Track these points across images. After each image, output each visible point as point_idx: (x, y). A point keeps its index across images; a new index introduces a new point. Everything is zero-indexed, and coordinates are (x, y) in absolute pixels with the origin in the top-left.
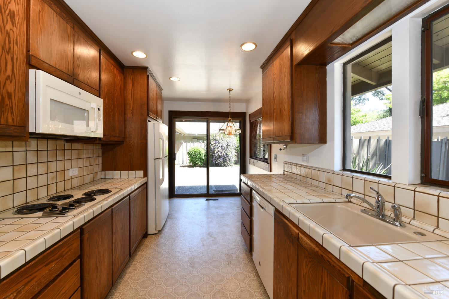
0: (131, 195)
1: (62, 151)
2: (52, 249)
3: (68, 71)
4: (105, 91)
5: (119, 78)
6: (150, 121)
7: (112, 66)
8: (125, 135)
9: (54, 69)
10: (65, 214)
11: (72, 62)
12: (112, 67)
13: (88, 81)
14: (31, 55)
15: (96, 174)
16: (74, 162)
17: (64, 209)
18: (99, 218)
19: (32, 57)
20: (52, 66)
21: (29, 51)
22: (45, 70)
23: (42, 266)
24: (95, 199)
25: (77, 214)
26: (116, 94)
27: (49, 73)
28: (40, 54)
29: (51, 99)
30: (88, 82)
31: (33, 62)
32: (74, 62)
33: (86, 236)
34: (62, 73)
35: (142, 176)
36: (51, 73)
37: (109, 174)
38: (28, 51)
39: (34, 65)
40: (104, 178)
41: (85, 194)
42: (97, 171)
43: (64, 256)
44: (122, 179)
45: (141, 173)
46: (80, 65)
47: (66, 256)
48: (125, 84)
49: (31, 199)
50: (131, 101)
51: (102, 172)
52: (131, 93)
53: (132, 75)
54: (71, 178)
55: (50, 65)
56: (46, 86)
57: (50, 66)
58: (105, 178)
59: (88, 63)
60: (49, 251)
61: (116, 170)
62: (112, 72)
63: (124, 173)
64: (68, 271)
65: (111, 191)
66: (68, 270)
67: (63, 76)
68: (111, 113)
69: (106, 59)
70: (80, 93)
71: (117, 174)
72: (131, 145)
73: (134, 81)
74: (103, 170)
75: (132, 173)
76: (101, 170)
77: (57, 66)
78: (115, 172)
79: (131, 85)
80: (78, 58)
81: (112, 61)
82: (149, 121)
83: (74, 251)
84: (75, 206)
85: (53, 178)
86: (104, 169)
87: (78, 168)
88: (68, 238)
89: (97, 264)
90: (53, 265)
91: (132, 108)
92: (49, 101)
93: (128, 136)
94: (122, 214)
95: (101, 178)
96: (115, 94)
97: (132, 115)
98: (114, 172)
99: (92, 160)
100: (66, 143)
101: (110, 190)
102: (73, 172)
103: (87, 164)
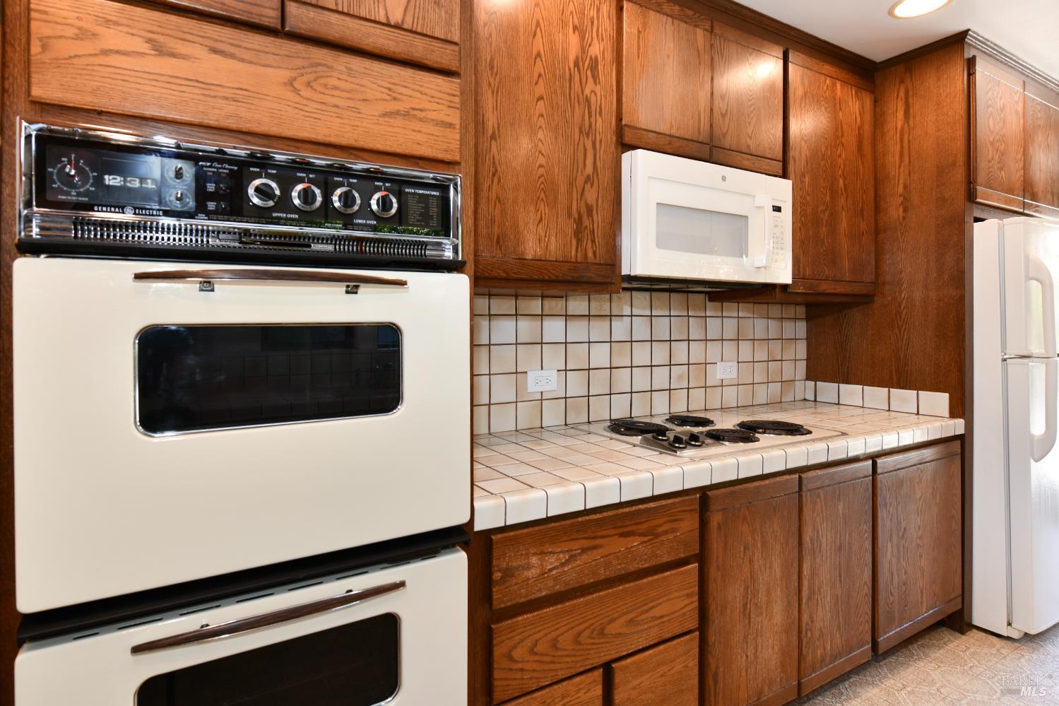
0: (879, 461)
1: (699, 320)
2: (634, 508)
3: (699, 133)
4: (803, 156)
5: (855, 106)
6: (982, 220)
7: (826, 80)
8: (877, 275)
9: (668, 138)
10: (676, 452)
11: (708, 110)
12: (828, 82)
13: (750, 142)
14: (626, 125)
15: (787, 383)
16: (729, 348)
17: (678, 439)
18: (757, 487)
19: (626, 129)
20: (663, 134)
21: (621, 119)
22: (649, 147)
23: (613, 533)
24: (758, 440)
25: (699, 457)
26: (843, 156)
27: (658, 152)
28: (640, 118)
29: (657, 204)
30: (748, 146)
31: (628, 139)
32: (712, 110)
33: (715, 519)
34: (686, 142)
35: (945, 411)
36: (662, 150)
37: (828, 390)
38: (619, 118)
39: (629, 142)
40: (813, 400)
41: (742, 425)
42: (792, 378)
43: (657, 536)
44: (867, 411)
45: (939, 401)
46: (727, 111)
47: (664, 538)
48: (878, 120)
49: (640, 413)
50: (900, 167)
51: (808, 382)
52: (902, 140)
53: (902, 81)
54: (721, 384)
55: (660, 133)
56: (650, 177)
57: (660, 136)
58: (815, 401)
59: (750, 98)
60: (627, 510)
61: (848, 382)
62: (826, 98)
63: (876, 394)
64: (668, 576)
65: (810, 432)
66: (668, 573)
67: (687, 149)
68: (822, 215)
69: (807, 68)
70: (724, 178)
71: (852, 392)
72: (899, 306)
73: (910, 100)
74: (808, 378)
75: (904, 398)
76: (804, 377)
77: (674, 132)
78: (844, 387)
79: (901, 114)
80: (723, 97)
81: (827, 68)
82: (977, 220)
83: (682, 536)
84: (703, 442)
85: (680, 377)
86: (815, 373)
87: (738, 362)
88: (670, 501)
89: (747, 603)
90: (635, 542)
91: (905, 187)
92: (654, 208)
93: (888, 278)
94: (840, 507)
95: (805, 400)
96: (840, 156)
97: (905, 210)
98: (841, 385)
99: (776, 347)
100: (709, 301)
101: (805, 427)
102: (724, 371)
103: (761, 355)
